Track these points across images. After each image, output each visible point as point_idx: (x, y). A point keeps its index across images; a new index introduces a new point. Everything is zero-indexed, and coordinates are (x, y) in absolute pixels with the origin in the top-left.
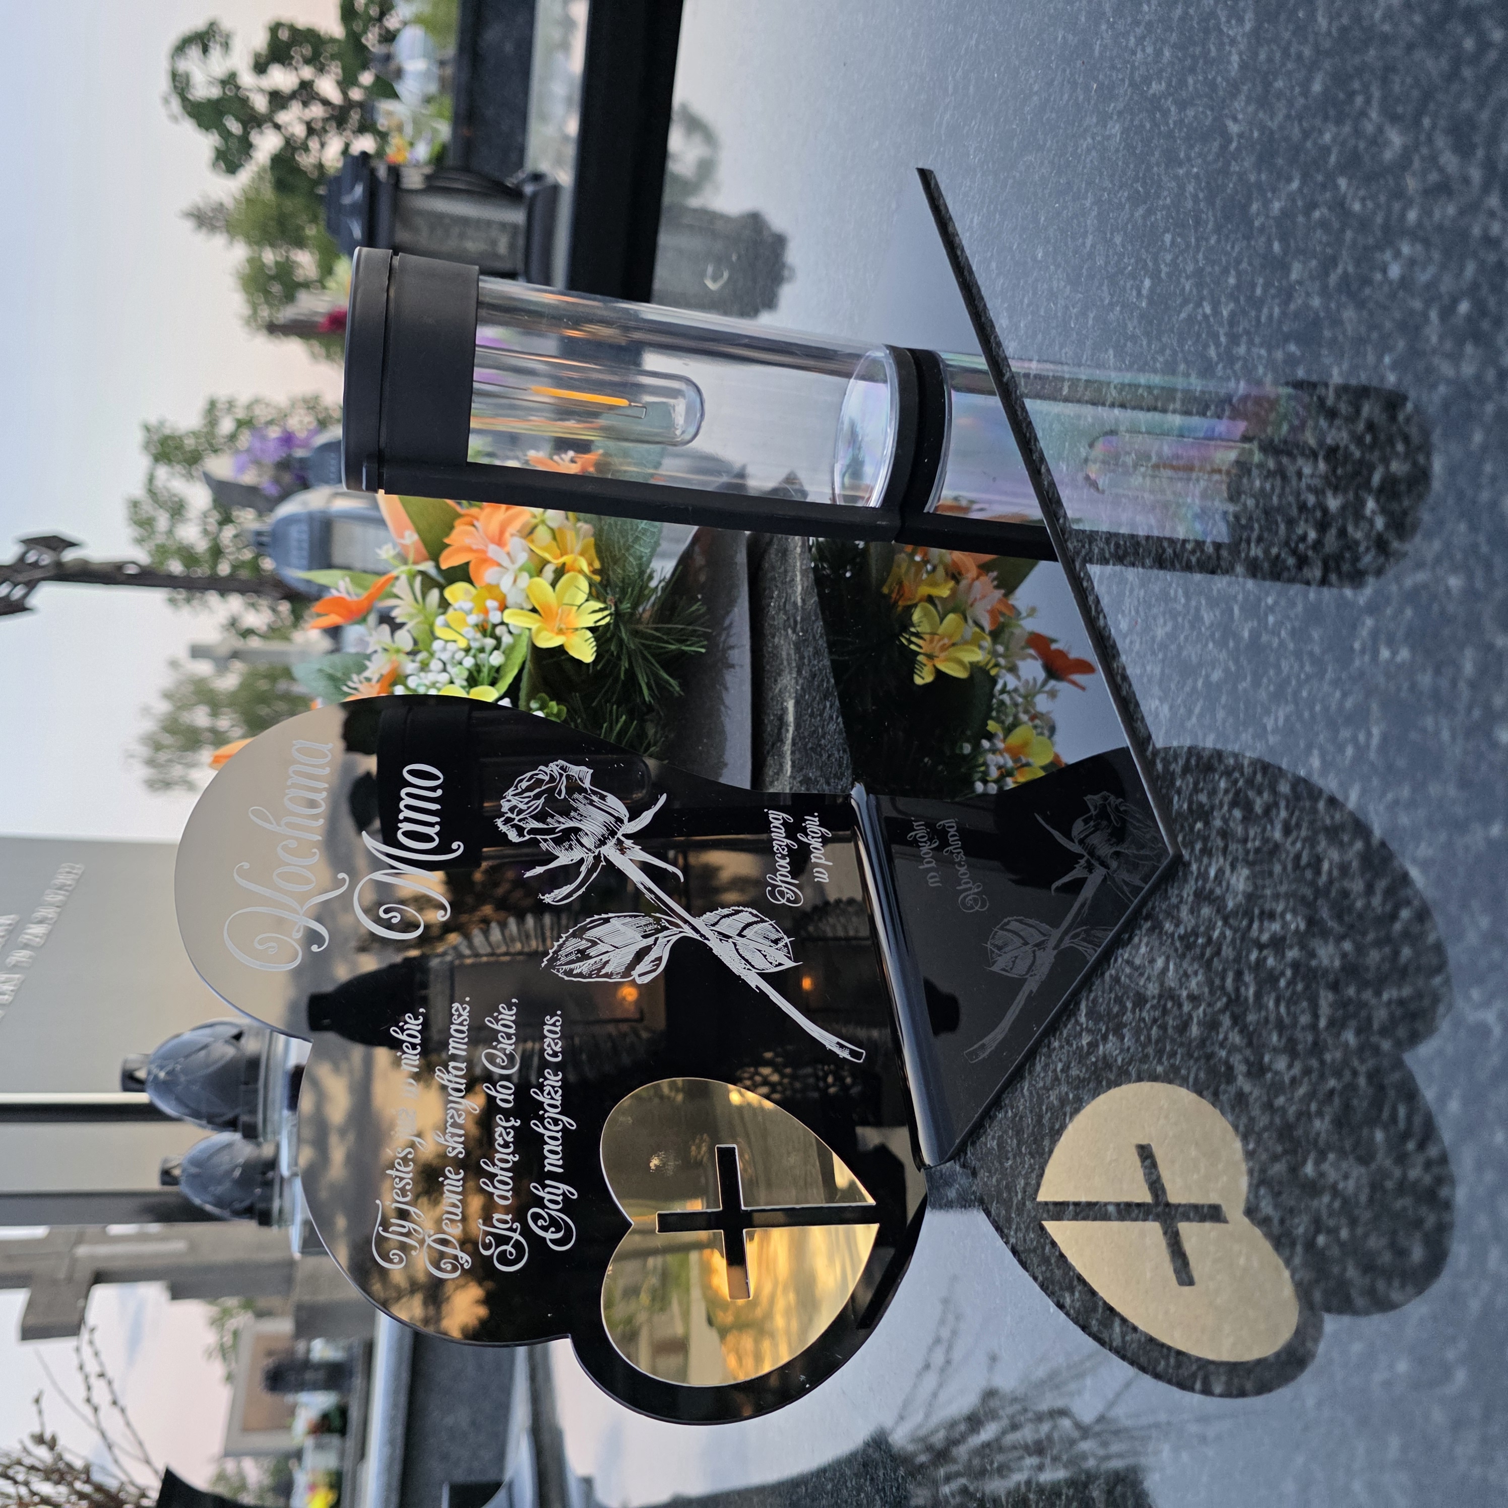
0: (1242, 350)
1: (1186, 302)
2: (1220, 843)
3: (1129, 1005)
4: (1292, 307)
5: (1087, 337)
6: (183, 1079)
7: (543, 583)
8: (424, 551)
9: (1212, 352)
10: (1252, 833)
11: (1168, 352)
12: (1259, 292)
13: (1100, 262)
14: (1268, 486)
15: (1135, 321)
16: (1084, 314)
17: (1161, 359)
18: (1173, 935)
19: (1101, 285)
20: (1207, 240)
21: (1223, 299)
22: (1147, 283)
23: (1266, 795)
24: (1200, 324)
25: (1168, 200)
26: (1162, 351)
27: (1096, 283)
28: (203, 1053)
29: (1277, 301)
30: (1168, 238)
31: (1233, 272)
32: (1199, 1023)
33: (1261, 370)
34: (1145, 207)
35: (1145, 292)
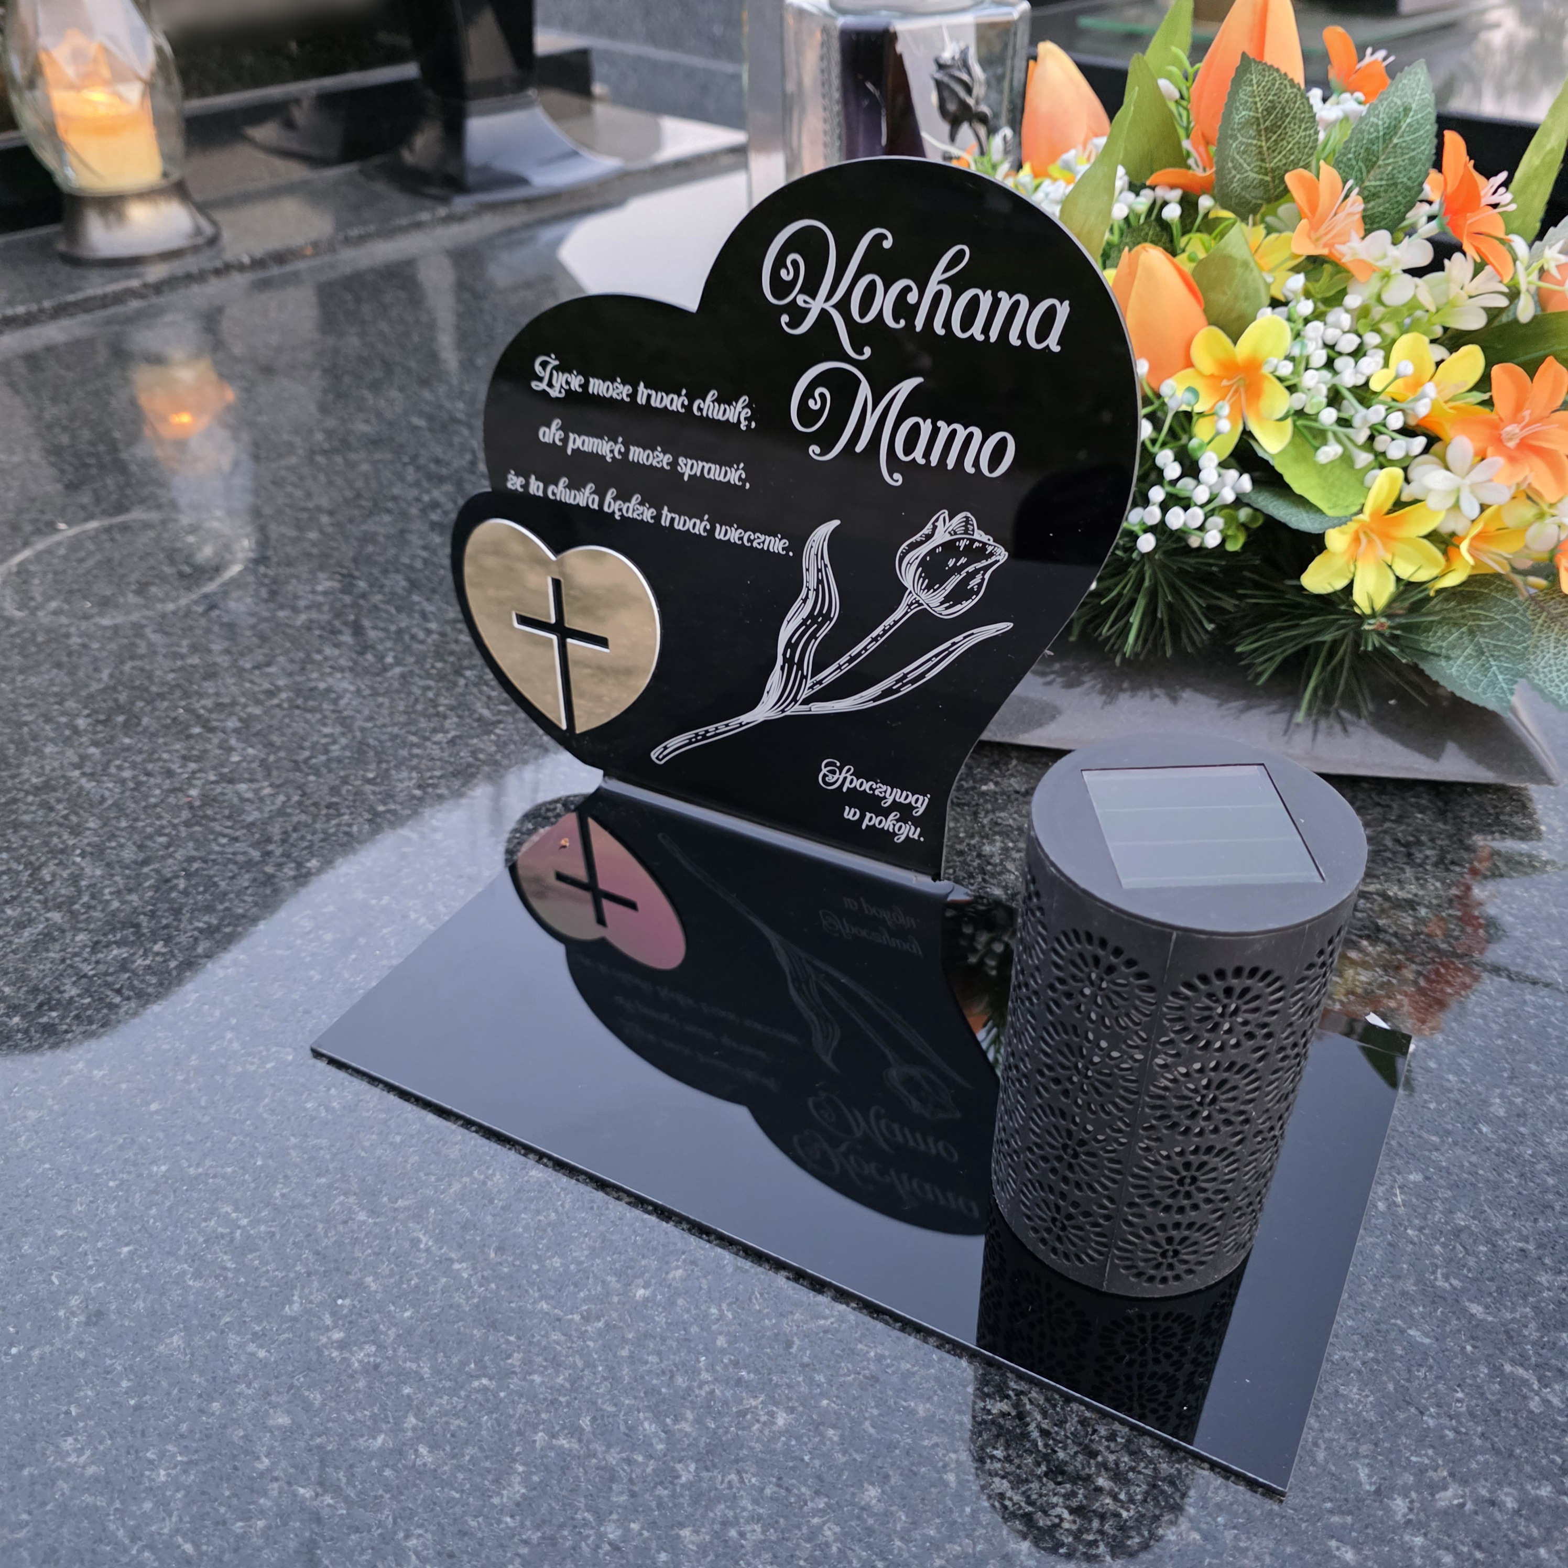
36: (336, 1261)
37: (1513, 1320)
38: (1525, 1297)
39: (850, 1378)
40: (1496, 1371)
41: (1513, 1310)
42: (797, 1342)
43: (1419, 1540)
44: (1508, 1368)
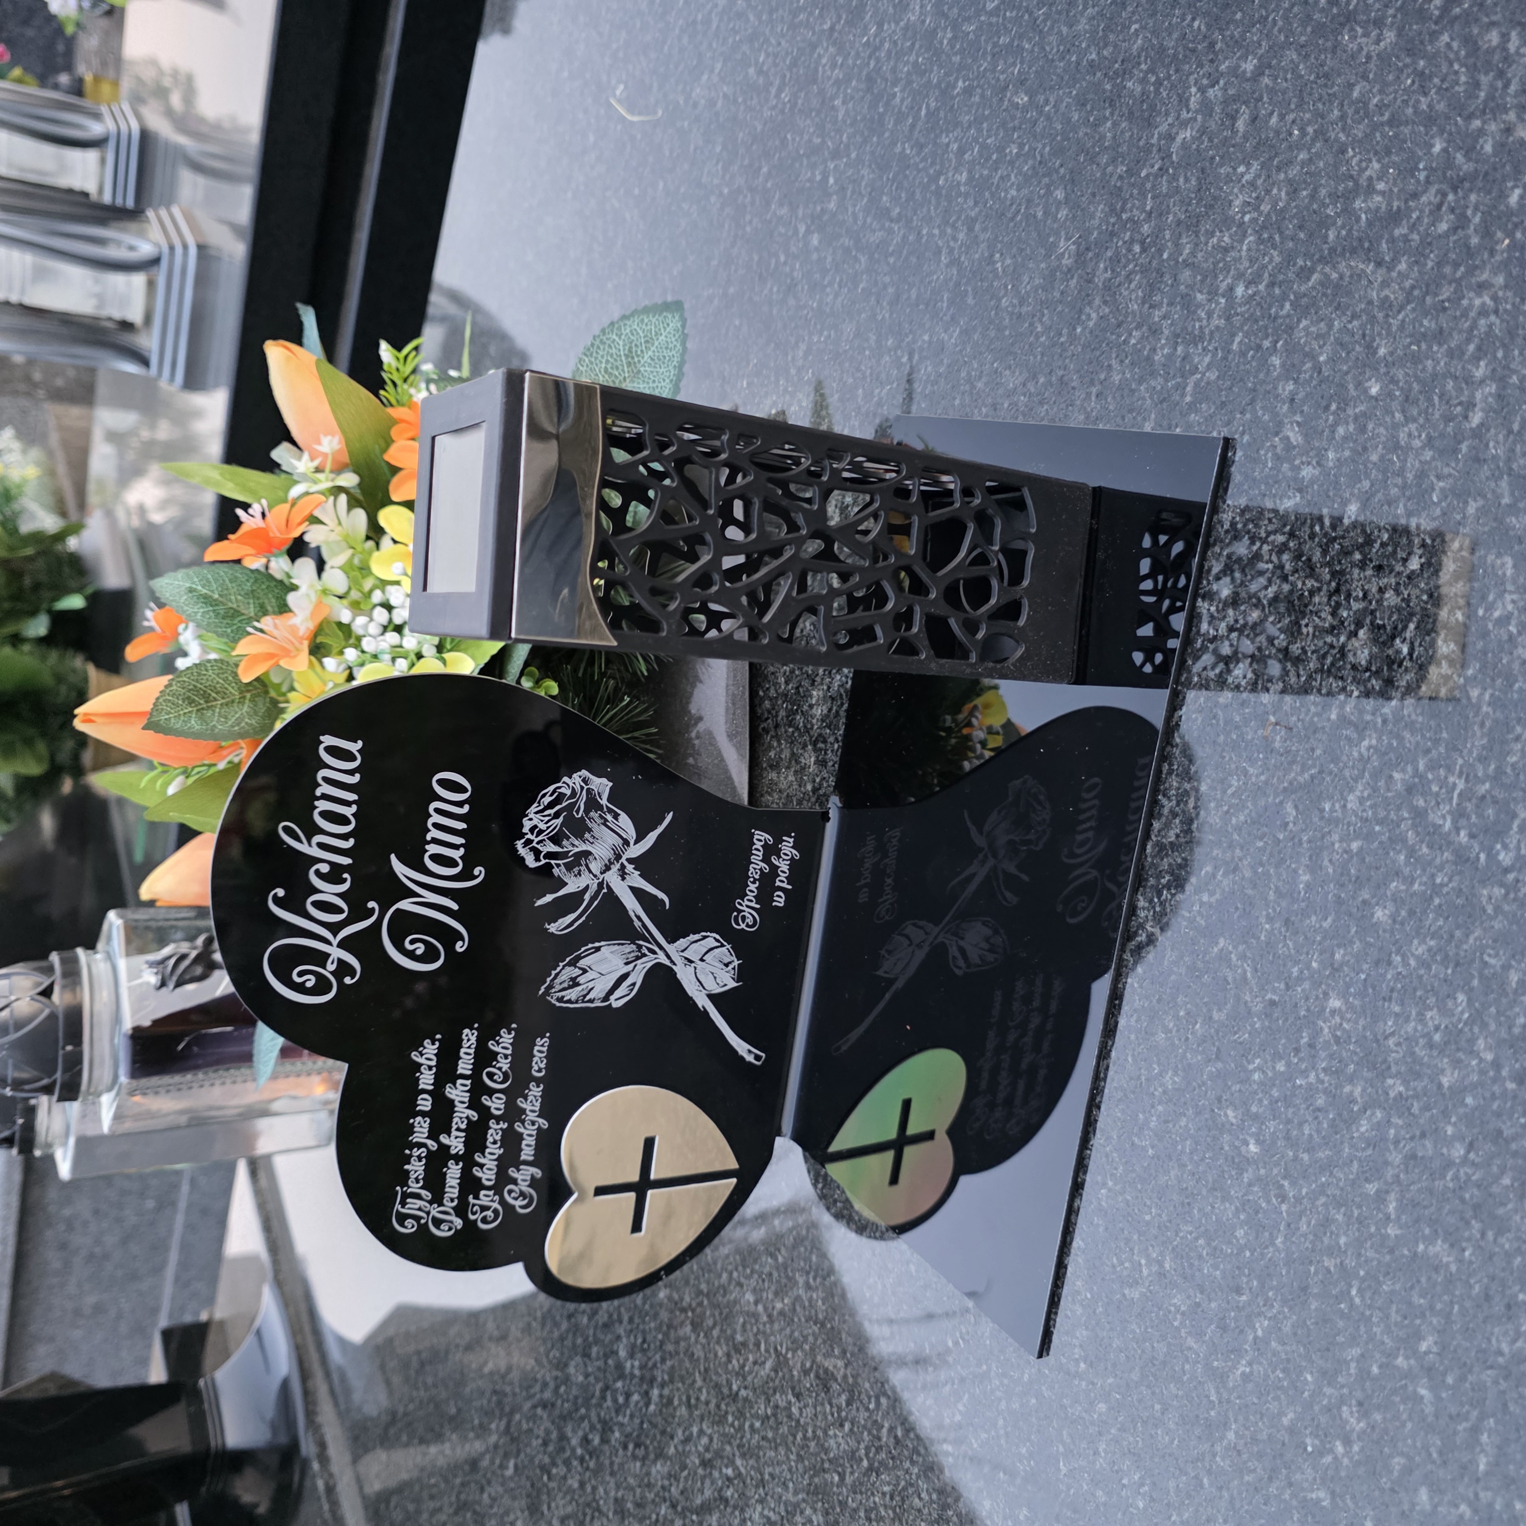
8: (348, 463)
36: (1274, 1457)
37: (1151, 398)
38: (1132, 391)
39: (1290, 944)
40: (1192, 407)
41: (1144, 399)
42: (1269, 996)
43: (1331, 455)
44: (1188, 399)
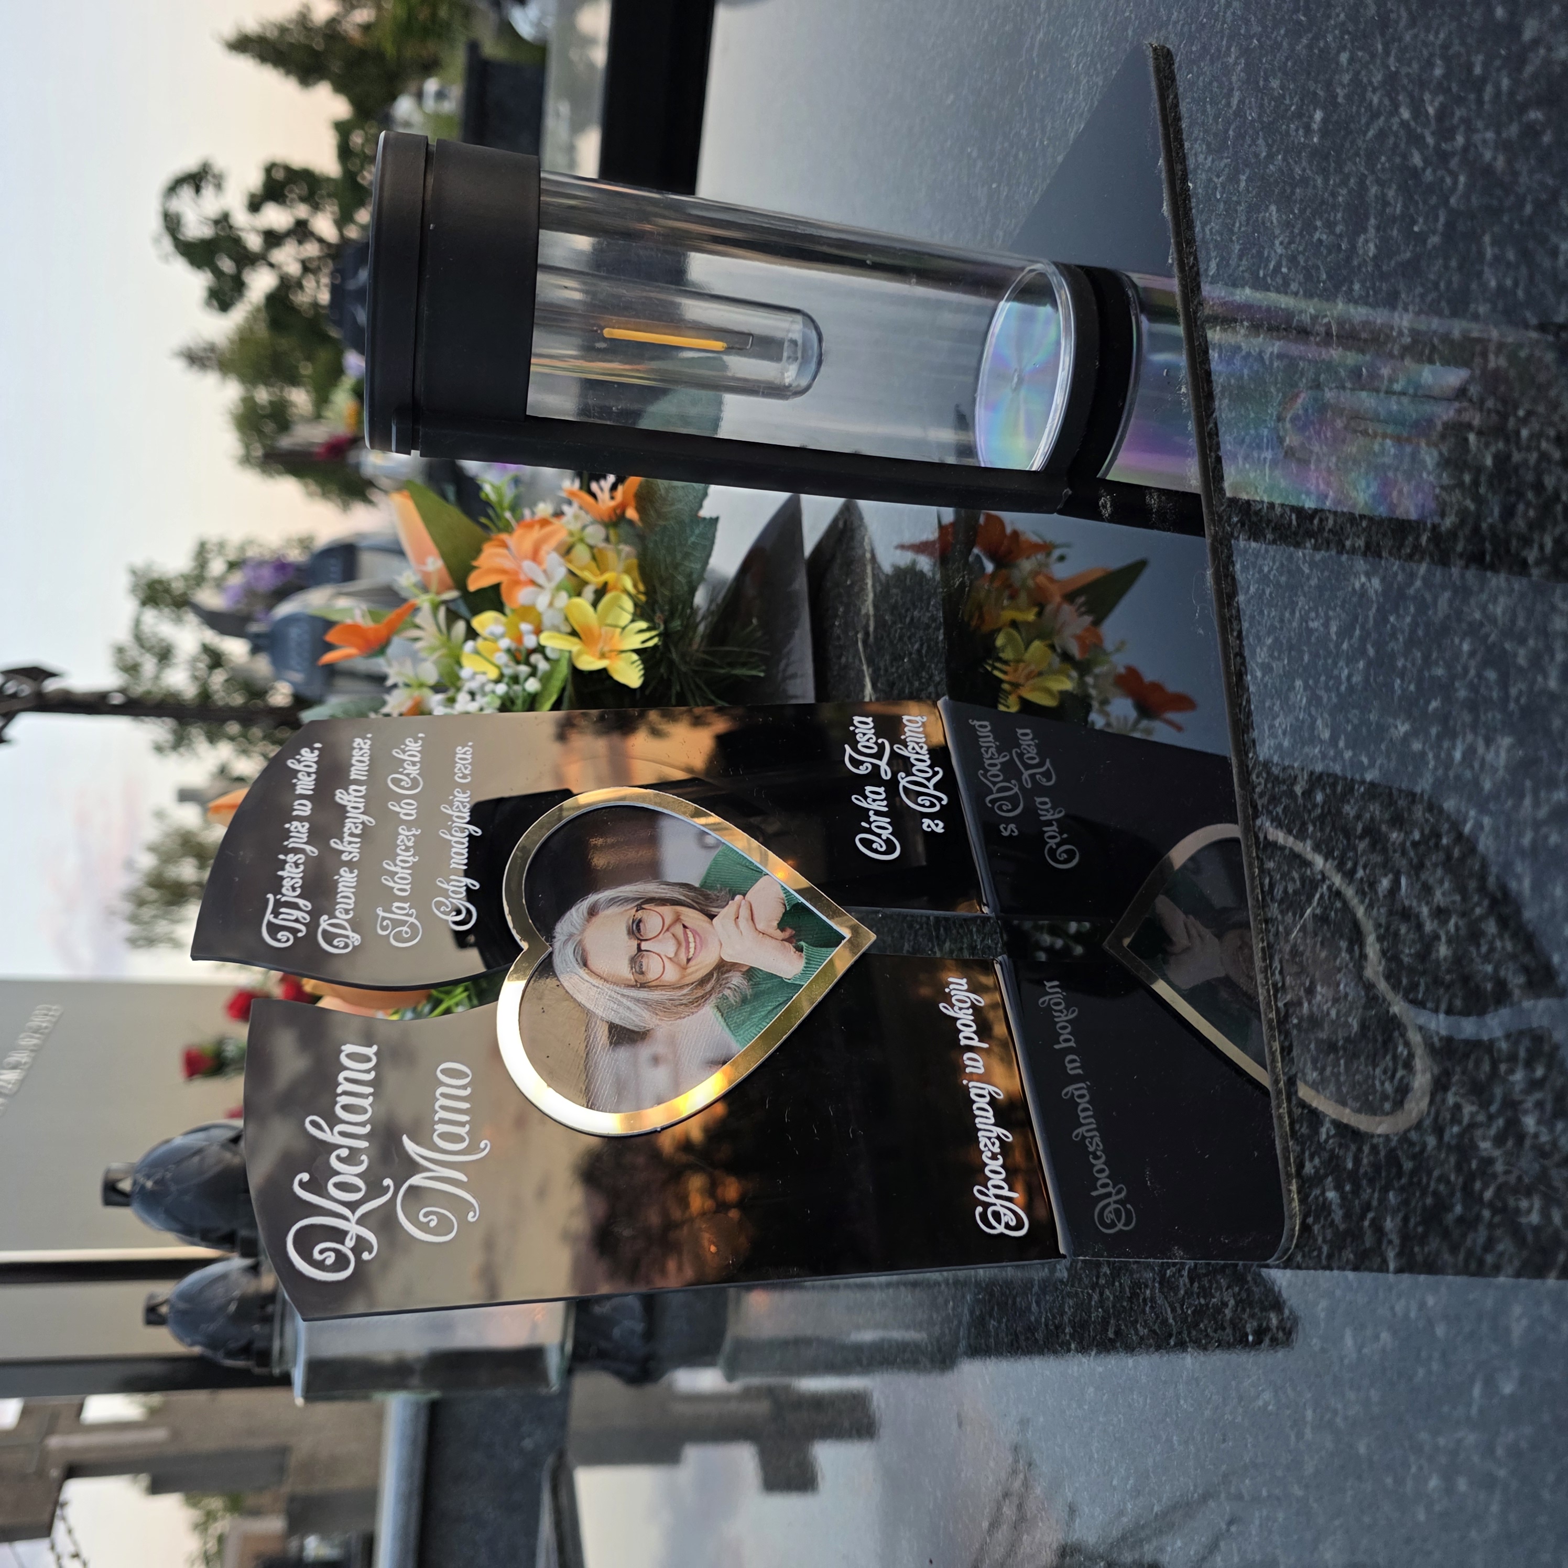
0: (1460, 140)
1: (1375, 115)
2: (1467, 718)
3: (1343, 944)
4: (1529, 70)
5: (1239, 203)
6: (173, 1188)
7: (583, 603)
8: (449, 581)
9: (1417, 160)
10: (1513, 691)
11: (1352, 181)
12: (1478, 70)
13: (1251, 115)
14: (1509, 282)
15: (1304, 163)
16: (1233, 179)
17: (1344, 191)
18: (1403, 844)
19: (1254, 141)
20: (1400, 40)
21: (1427, 97)
22: (1318, 115)
23: (1531, 642)
24: (1396, 135)
25: (1342, 16)
26: (1344, 183)
27: (1248, 140)
28: (196, 1159)
29: (1504, 73)
30: (1344, 57)
31: (1439, 62)
32: (1449, 942)
33: (1488, 155)
34: (1310, 35)
35: (1315, 127)
